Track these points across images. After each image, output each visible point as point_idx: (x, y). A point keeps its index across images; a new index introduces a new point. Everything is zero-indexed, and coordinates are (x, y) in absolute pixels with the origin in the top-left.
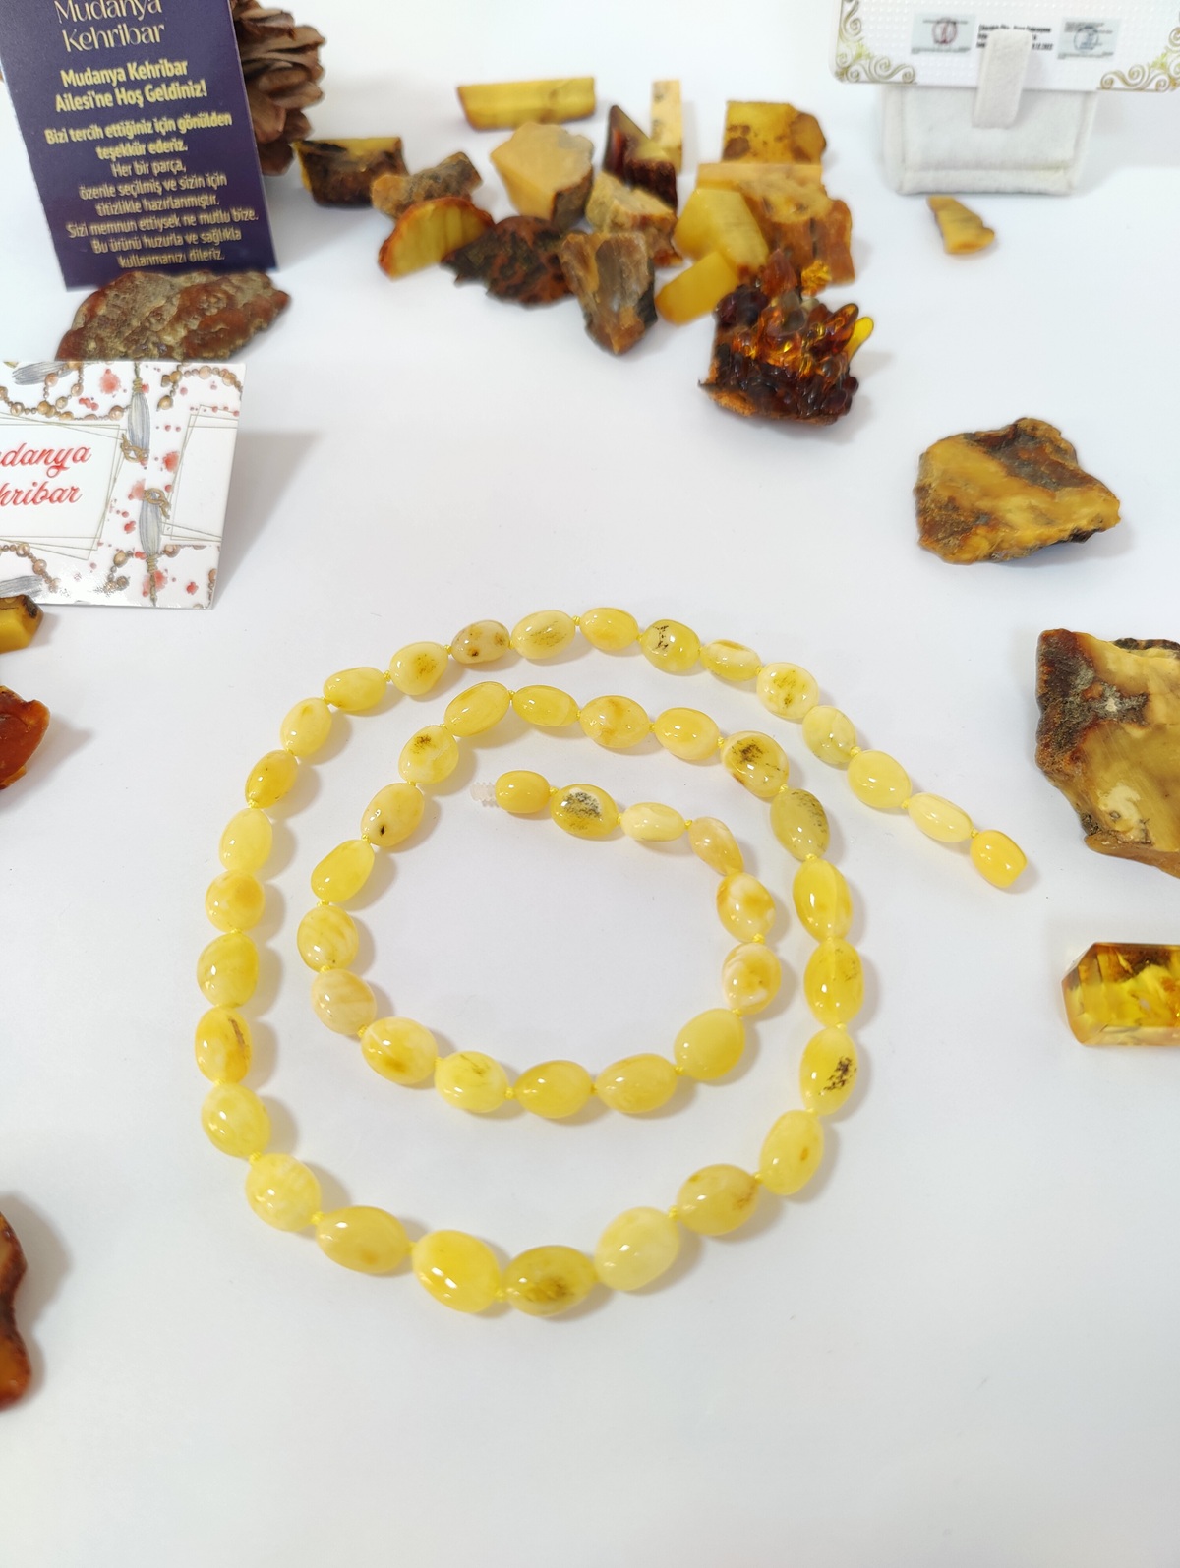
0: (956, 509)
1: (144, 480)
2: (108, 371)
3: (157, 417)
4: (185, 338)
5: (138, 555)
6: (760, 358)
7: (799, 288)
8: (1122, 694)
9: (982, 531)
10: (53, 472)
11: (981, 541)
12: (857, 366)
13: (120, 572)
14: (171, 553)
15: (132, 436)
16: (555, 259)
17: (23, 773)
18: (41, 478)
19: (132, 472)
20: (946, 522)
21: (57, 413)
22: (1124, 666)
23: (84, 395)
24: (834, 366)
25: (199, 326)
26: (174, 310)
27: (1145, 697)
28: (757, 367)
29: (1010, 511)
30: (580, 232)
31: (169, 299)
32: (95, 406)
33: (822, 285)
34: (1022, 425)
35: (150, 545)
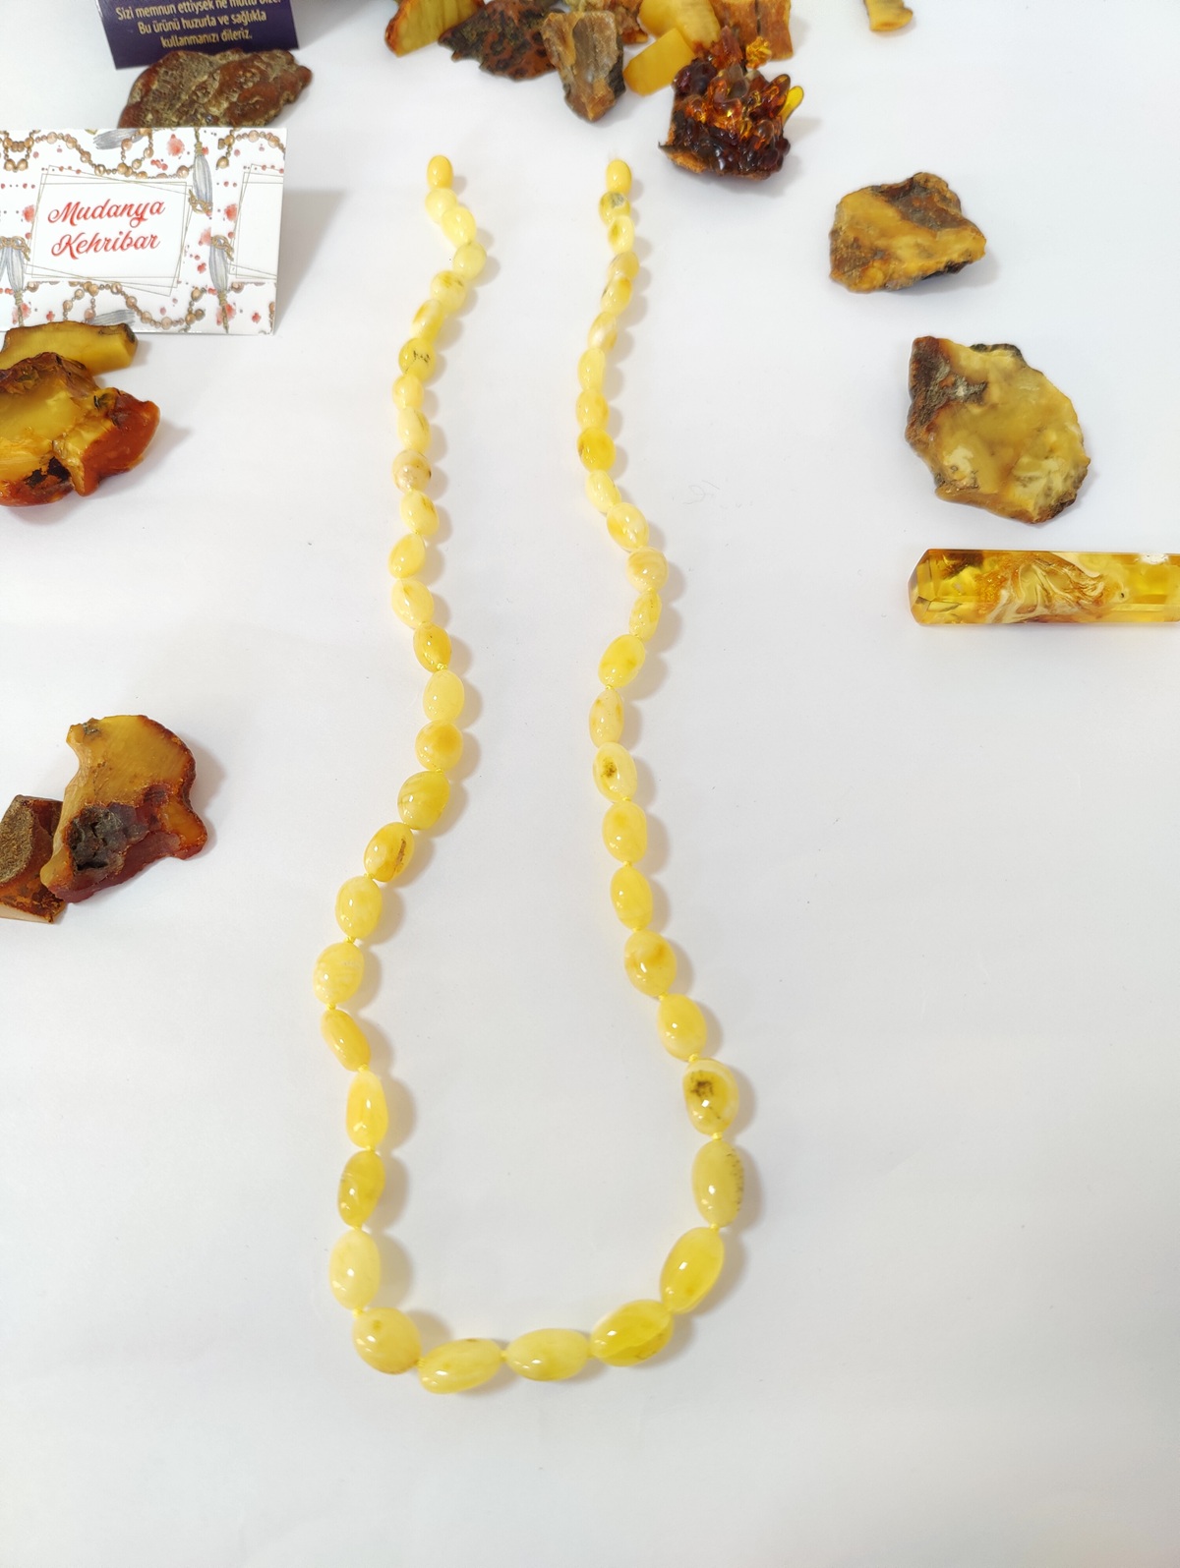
0: (859, 247)
1: (210, 228)
2: (173, 136)
3: (218, 176)
4: (228, 109)
5: (211, 290)
6: (709, 123)
7: (744, 63)
8: (969, 383)
9: (877, 264)
10: (135, 222)
11: (876, 272)
12: (789, 130)
13: (197, 306)
14: (238, 289)
15: (198, 191)
16: (537, 36)
17: (142, 460)
18: (126, 229)
19: (199, 222)
20: (851, 258)
21: (134, 173)
22: (974, 363)
23: (155, 157)
24: (767, 130)
25: (238, 99)
26: (216, 85)
27: (985, 385)
28: (706, 130)
29: (900, 248)
30: (560, 11)
31: (211, 75)
32: (165, 167)
33: (763, 60)
34: (917, 178)
35: (220, 282)
